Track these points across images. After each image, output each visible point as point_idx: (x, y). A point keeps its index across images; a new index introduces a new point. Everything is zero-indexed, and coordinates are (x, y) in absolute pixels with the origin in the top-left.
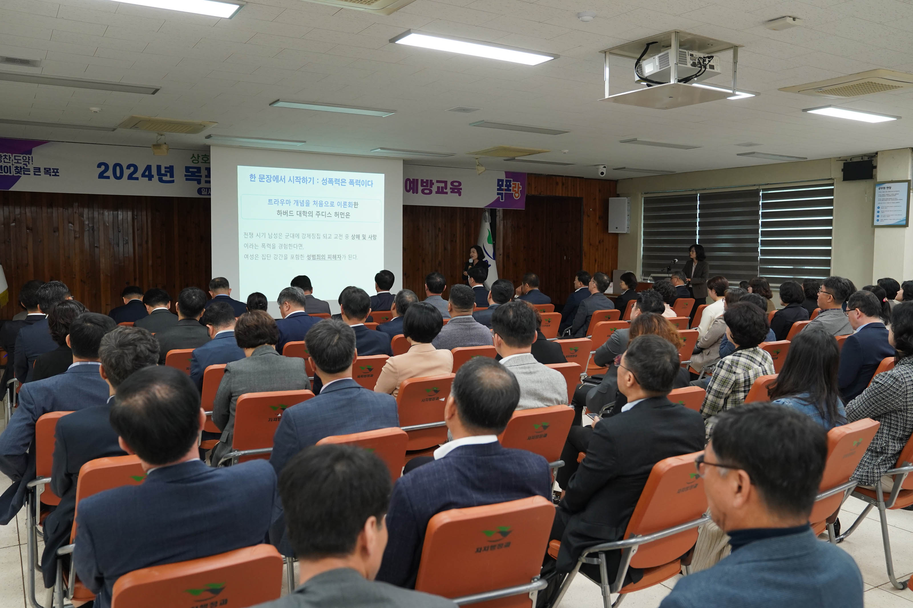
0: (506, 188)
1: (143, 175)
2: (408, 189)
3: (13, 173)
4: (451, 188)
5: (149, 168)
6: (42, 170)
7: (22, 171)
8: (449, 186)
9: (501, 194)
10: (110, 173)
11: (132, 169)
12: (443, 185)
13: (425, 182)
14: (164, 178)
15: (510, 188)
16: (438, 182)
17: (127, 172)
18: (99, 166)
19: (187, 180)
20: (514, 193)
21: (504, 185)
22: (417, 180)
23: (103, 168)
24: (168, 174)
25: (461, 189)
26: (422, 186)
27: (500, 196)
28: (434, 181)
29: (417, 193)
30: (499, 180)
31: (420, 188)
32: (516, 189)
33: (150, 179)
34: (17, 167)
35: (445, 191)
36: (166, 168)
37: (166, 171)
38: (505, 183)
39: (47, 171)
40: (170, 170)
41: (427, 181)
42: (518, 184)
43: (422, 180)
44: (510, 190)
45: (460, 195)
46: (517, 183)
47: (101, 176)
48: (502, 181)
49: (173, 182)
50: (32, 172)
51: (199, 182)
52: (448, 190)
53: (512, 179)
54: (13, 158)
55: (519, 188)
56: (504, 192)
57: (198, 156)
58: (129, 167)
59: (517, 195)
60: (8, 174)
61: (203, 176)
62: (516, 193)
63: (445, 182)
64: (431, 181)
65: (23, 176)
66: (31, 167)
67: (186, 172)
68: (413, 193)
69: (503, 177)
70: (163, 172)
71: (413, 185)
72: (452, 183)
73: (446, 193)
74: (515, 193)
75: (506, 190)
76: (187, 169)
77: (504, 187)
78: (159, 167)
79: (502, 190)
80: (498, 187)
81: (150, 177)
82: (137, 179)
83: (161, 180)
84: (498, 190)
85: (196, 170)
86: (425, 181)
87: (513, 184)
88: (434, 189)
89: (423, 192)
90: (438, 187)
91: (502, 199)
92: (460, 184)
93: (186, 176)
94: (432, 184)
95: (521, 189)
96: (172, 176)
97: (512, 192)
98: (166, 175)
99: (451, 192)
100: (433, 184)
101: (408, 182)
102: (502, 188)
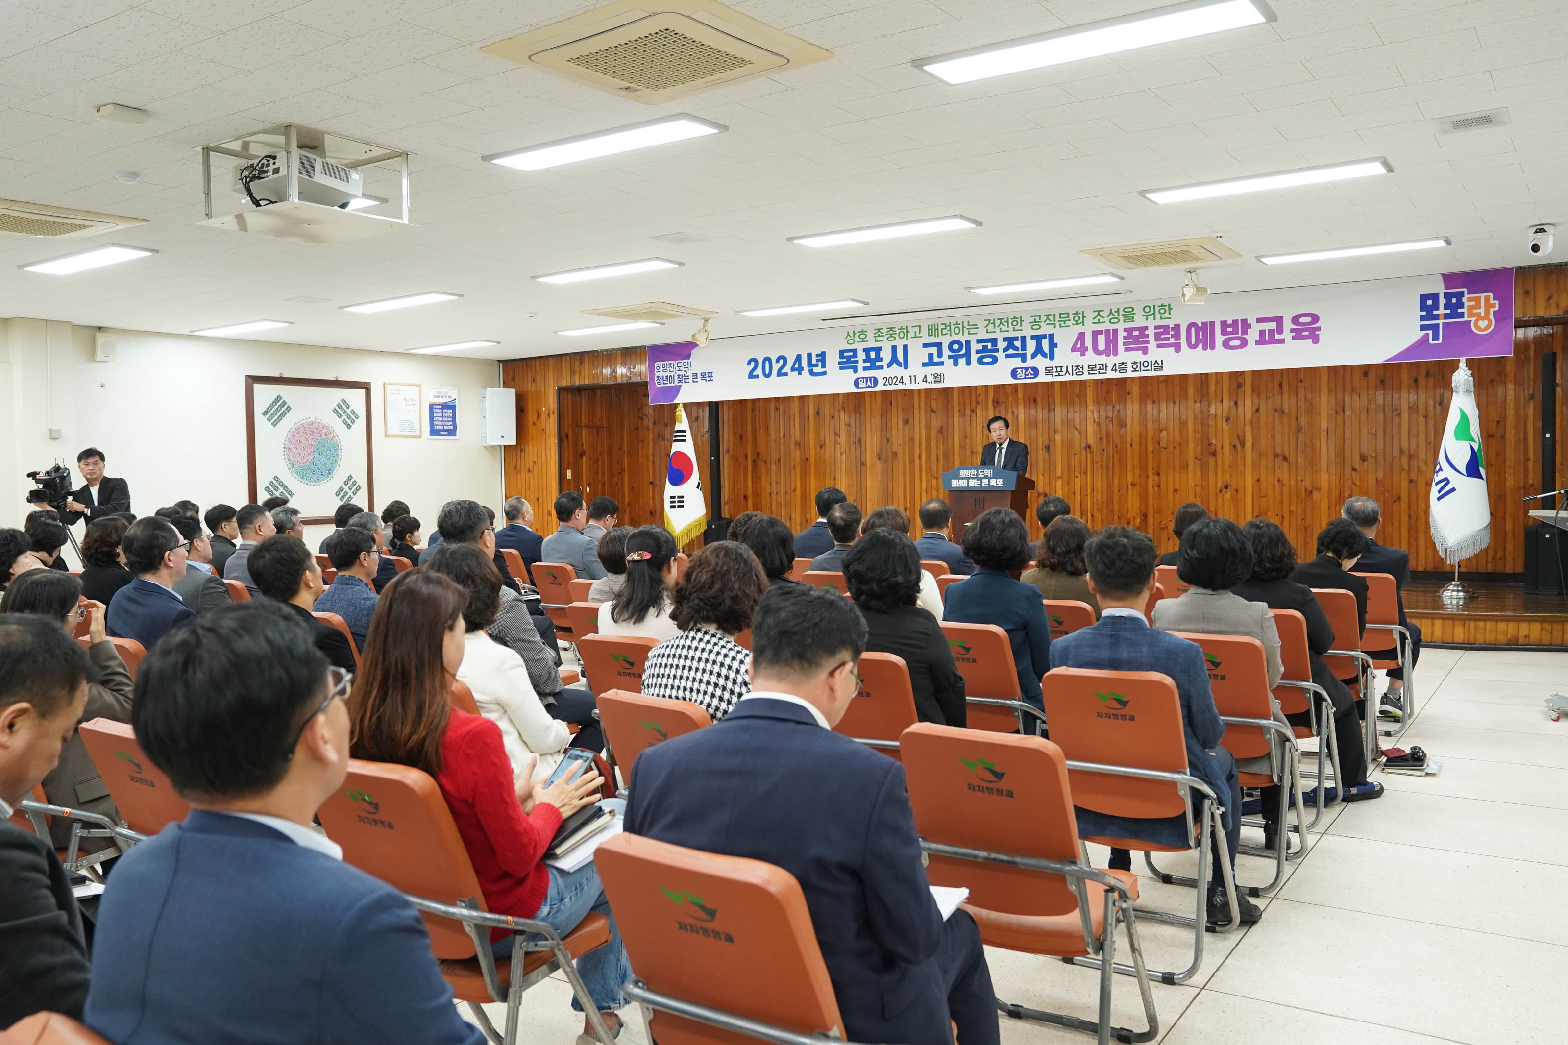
0: (1448, 311)
1: (793, 369)
2: (1193, 342)
3: (676, 383)
4: (1292, 331)
5: (799, 358)
6: (699, 376)
7: (683, 378)
8: (1288, 325)
9: (1435, 328)
10: (759, 371)
11: (781, 361)
12: (1273, 325)
13: (1230, 326)
14: (816, 370)
15: (1460, 310)
16: (1259, 321)
17: (776, 367)
18: (749, 364)
19: (841, 368)
20: (1473, 320)
21: (1441, 306)
22: (1212, 324)
23: (753, 364)
24: (820, 364)
25: (1319, 329)
26: (1224, 332)
27: (1430, 332)
28: (1252, 321)
29: (1213, 347)
30: (1424, 298)
31: (1219, 338)
32: (1482, 311)
33: (800, 374)
34: (679, 375)
35: (1277, 337)
36: (817, 355)
37: (817, 361)
38: (1442, 301)
39: (703, 376)
40: (822, 356)
41: (1235, 322)
42: (1487, 298)
43: (1224, 324)
44: (1462, 315)
45: (1316, 340)
46: (1482, 296)
47: (751, 376)
48: (1435, 297)
49: (824, 373)
50: (691, 380)
51: (856, 371)
52: (1287, 335)
53: (1465, 290)
54: (676, 366)
55: (1488, 305)
56: (1440, 322)
57: (854, 334)
58: (777, 361)
59: (1483, 324)
60: (672, 384)
61: (861, 361)
62: (1479, 317)
63: (1279, 320)
64: (1244, 321)
65: (683, 384)
66: (690, 373)
67: (841, 358)
68: (1205, 348)
69: (1439, 288)
70: (814, 362)
71: (1205, 335)
72: (1295, 320)
73: (1282, 341)
74: (1476, 322)
75: (1446, 316)
76: (842, 353)
77: (1442, 311)
78: (809, 355)
79: (1437, 317)
80: (1424, 313)
81: (800, 370)
82: (786, 374)
83: (812, 373)
84: (1422, 318)
85: (851, 354)
86: (1229, 322)
87: (1469, 300)
88: (1253, 335)
89: (1226, 344)
90: (1262, 333)
91: (1435, 338)
92: (1315, 318)
93: (840, 363)
94: (1246, 325)
95: (1497, 308)
96: (824, 366)
97: (1466, 319)
98: (816, 365)
99: (1294, 338)
100: (1250, 326)
101: (1193, 329)
102: (1435, 312)
